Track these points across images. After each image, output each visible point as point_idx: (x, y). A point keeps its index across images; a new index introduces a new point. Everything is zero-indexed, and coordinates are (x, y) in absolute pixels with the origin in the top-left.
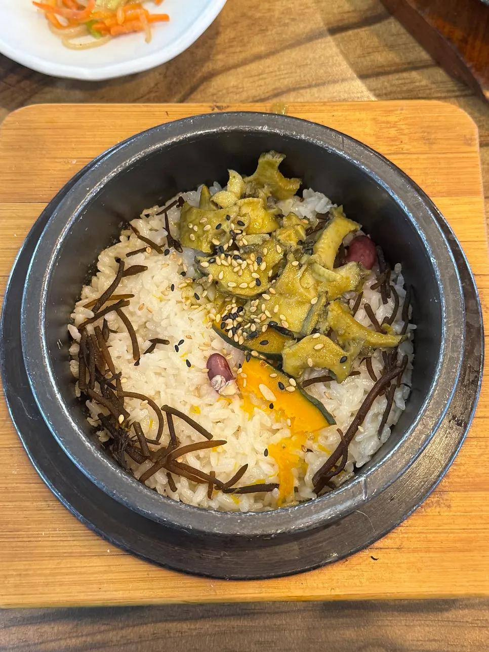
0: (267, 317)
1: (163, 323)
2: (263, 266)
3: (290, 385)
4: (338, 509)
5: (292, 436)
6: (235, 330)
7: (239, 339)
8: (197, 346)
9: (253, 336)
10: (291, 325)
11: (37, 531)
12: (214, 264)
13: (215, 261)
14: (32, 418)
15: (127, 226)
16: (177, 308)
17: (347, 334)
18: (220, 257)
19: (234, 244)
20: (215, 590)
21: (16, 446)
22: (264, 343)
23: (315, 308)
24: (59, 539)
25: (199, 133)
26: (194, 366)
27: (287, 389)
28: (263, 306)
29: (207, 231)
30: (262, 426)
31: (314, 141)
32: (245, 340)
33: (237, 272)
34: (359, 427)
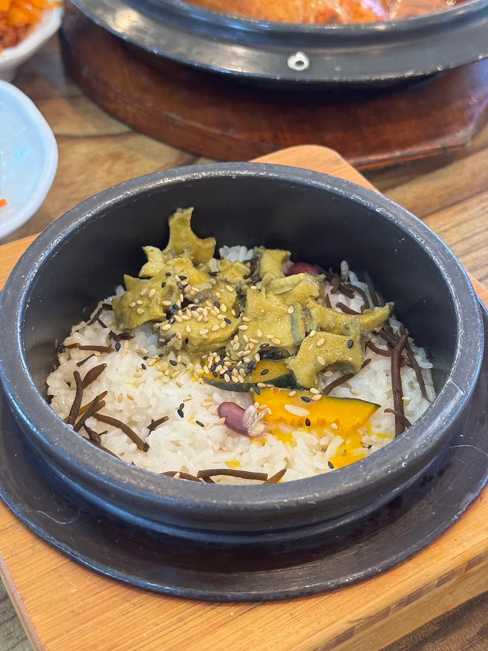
0: (255, 344)
1: (153, 402)
2: (224, 308)
3: (314, 394)
4: (447, 413)
5: (345, 441)
6: (229, 372)
7: (238, 379)
8: (199, 406)
9: (251, 368)
10: (283, 340)
11: (137, 636)
12: (176, 324)
13: (175, 321)
14: (65, 523)
15: (61, 349)
16: (158, 383)
17: (338, 326)
18: (178, 315)
19: (185, 299)
20: (373, 592)
21: (61, 564)
22: (264, 373)
23: (295, 316)
24: (167, 631)
25: (107, 203)
26: (208, 424)
27: (313, 399)
28: (245, 338)
29: (154, 296)
30: (310, 447)
31: (216, 174)
32: (244, 378)
33: (202, 321)
34: (403, 398)
